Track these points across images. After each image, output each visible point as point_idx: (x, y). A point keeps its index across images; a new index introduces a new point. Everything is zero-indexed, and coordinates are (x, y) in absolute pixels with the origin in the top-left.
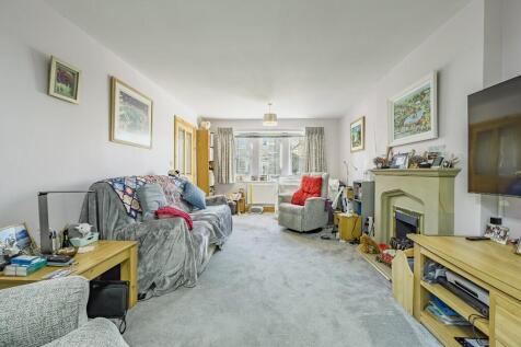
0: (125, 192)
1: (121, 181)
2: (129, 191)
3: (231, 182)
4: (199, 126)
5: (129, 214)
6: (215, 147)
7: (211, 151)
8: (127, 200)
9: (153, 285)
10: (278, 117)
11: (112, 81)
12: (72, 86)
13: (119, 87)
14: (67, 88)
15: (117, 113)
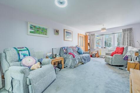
0: (64, 49)
1: (64, 47)
2: (65, 49)
3: (94, 48)
4: (86, 34)
5: (65, 53)
6: (90, 39)
7: (89, 40)
8: (65, 51)
9: (67, 66)
10: (106, 28)
11: (64, 30)
12: (58, 32)
13: (65, 31)
14: (57, 33)
15: (65, 35)
